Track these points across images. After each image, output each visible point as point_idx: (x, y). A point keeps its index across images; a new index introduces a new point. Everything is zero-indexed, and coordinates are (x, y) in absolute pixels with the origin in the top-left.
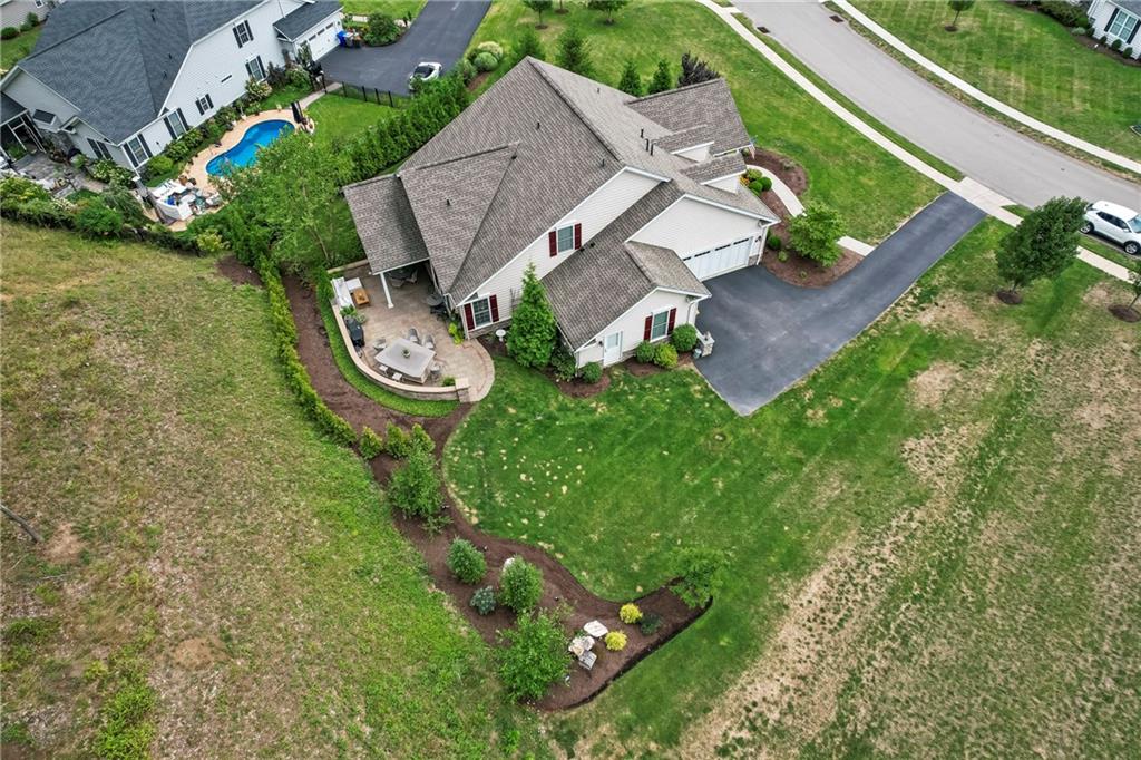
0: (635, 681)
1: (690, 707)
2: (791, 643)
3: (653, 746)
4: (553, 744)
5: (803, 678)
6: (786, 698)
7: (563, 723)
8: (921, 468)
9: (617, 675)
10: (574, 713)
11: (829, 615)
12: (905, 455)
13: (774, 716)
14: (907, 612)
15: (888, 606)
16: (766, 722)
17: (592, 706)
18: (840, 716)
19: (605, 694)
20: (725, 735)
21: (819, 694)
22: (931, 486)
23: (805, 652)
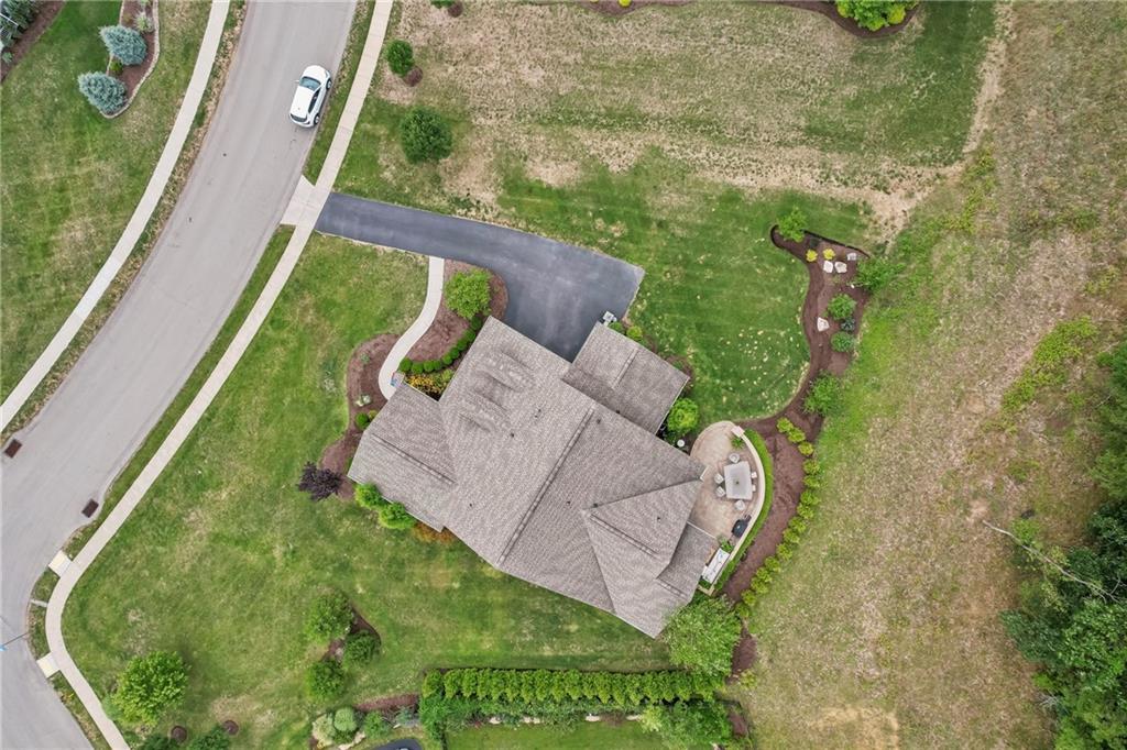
0: (840, 236)
1: (835, 206)
2: (779, 179)
3: (862, 213)
4: (887, 252)
5: (793, 166)
6: (806, 169)
7: (875, 254)
8: (632, 156)
9: (842, 245)
10: (869, 253)
11: (753, 168)
12: (626, 168)
13: (818, 171)
14: (730, 133)
15: (733, 143)
16: (822, 173)
17: (861, 247)
18: (801, 144)
19: (853, 245)
20: (839, 186)
21: (796, 156)
22: (643, 147)
23: (779, 171)
